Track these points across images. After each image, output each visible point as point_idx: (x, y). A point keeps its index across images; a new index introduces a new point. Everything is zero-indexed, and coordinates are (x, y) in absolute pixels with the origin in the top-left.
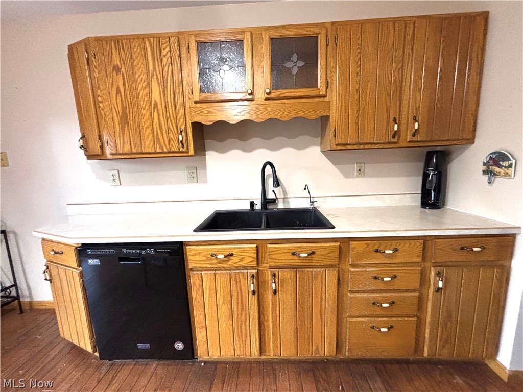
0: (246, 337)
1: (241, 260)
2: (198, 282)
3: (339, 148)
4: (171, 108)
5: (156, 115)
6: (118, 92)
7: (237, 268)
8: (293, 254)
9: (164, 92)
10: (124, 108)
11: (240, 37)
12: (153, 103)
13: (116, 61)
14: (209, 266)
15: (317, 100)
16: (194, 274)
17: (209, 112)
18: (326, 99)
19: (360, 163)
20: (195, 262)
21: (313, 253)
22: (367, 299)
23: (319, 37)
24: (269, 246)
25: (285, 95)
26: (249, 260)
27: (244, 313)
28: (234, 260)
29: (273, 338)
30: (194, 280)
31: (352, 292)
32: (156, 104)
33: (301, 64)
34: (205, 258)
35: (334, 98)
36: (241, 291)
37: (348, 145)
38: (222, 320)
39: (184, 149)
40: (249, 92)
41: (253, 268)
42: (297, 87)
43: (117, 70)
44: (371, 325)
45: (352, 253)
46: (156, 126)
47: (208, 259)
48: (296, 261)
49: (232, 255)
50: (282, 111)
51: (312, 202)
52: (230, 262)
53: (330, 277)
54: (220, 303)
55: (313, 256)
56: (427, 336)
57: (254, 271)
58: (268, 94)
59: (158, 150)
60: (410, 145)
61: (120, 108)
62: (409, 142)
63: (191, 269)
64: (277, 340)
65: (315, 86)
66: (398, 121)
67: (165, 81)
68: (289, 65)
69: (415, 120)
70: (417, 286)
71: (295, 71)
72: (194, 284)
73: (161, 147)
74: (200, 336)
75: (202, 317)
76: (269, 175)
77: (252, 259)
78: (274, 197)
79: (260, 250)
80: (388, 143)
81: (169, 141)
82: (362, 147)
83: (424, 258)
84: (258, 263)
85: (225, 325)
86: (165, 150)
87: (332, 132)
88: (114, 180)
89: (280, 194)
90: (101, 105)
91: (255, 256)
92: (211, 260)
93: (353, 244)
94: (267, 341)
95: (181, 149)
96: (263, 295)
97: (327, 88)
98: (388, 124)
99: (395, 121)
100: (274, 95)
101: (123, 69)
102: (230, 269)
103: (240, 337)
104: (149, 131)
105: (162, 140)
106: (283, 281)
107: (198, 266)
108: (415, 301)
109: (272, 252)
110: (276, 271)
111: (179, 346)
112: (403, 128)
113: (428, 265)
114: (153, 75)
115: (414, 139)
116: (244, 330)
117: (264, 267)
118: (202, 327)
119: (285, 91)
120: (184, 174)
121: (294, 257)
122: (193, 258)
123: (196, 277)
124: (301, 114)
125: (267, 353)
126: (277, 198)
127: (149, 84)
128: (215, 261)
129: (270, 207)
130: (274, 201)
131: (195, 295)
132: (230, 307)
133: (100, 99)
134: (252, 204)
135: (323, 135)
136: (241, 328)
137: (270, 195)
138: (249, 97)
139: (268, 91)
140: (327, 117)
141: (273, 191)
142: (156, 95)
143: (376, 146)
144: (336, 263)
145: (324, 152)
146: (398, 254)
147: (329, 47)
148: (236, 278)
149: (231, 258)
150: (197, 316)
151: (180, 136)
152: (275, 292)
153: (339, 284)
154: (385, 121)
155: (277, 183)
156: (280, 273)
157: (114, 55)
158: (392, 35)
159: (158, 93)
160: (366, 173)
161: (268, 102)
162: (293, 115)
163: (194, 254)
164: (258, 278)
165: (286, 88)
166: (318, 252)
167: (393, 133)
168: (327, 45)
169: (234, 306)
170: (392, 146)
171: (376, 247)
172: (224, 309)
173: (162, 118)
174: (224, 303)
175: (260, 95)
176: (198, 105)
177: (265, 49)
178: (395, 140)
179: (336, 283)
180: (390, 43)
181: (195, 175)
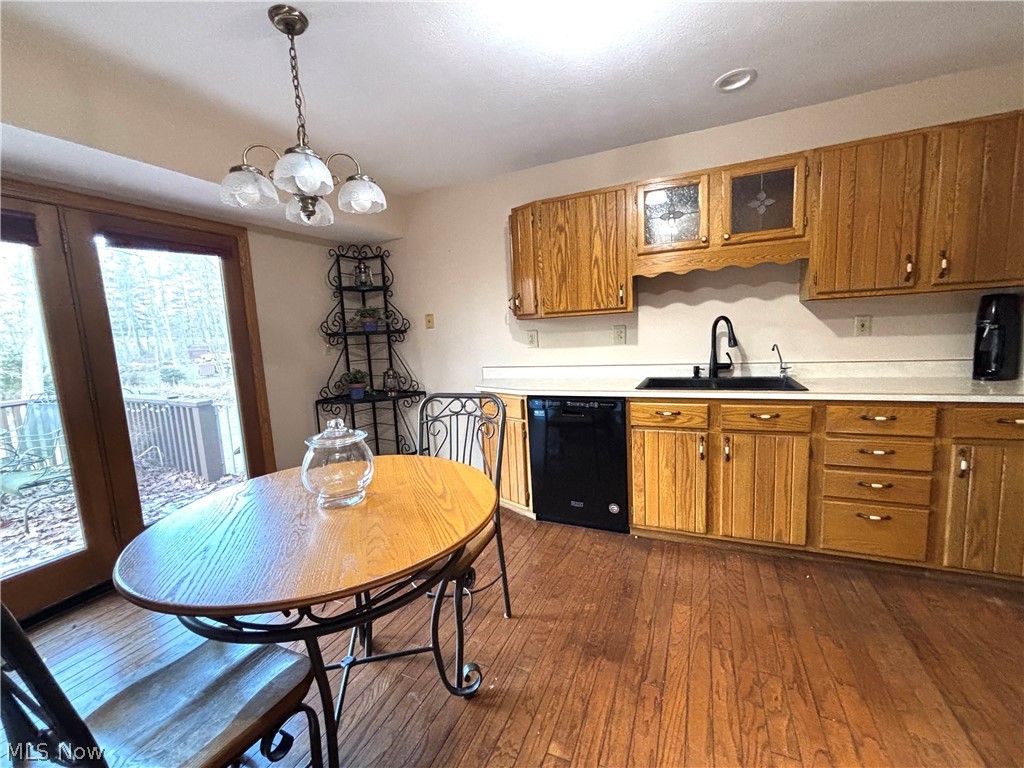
0: (690, 507)
1: (689, 420)
2: (639, 441)
3: (821, 297)
4: (612, 263)
5: (596, 270)
6: (560, 250)
7: (684, 429)
8: (753, 416)
9: (606, 247)
10: (563, 267)
11: (695, 181)
12: (594, 258)
13: (561, 220)
14: (653, 424)
15: (791, 241)
16: (635, 432)
17: (654, 264)
18: (806, 239)
19: (863, 316)
20: (638, 419)
21: (778, 416)
22: (851, 478)
23: (796, 168)
24: (724, 406)
25: (749, 239)
26: (698, 421)
27: (689, 480)
28: (681, 420)
29: (723, 513)
30: (635, 438)
31: (829, 466)
32: (597, 260)
33: (770, 202)
34: (648, 415)
35: (815, 238)
36: (687, 455)
37: (837, 292)
38: (664, 485)
39: (624, 305)
40: (704, 239)
41: (702, 430)
42: (764, 228)
43: (561, 229)
44: (857, 512)
45: (829, 419)
46: (595, 282)
47: (652, 416)
48: (756, 425)
49: (679, 413)
50: (743, 256)
51: (784, 370)
52: (677, 422)
53: (799, 447)
54: (663, 465)
55: (777, 419)
56: (947, 535)
57: (704, 434)
58: (726, 240)
59: (595, 307)
60: (935, 289)
61: (560, 267)
62: (936, 285)
63: (633, 426)
64: (727, 516)
65: (789, 224)
66: (913, 260)
67: (608, 235)
68: (754, 204)
69: (943, 255)
70: (929, 466)
71: (762, 210)
72: (636, 442)
73: (599, 304)
74: (637, 501)
75: (641, 478)
76: (722, 334)
77: (702, 420)
78: (729, 362)
79: (712, 410)
80: (899, 288)
81: (607, 298)
82: (856, 294)
83: (939, 431)
84: (709, 425)
85: (666, 491)
86: (602, 307)
87: (811, 278)
88: (532, 342)
89: (736, 359)
90: (541, 265)
91: (706, 416)
92: (655, 417)
93: (831, 408)
94: (715, 518)
95: (620, 306)
96: (712, 462)
97: (805, 226)
98: (898, 263)
99: (909, 259)
100: (734, 239)
101: (567, 228)
102: (675, 428)
103: (683, 507)
104: (587, 288)
105: (599, 297)
106: (738, 446)
107: (640, 423)
108: (927, 488)
109: (727, 412)
110: (730, 435)
111: (614, 508)
112: (924, 268)
113: (946, 441)
114: (595, 232)
115: (941, 280)
116: (688, 500)
117: (716, 430)
118: (641, 491)
119: (748, 234)
120: (611, 334)
121: (754, 420)
122: (637, 415)
123: (638, 435)
124: (768, 259)
125: (714, 532)
126: (731, 363)
127: (591, 240)
128: (660, 419)
129: (722, 375)
130: (727, 367)
131: (635, 454)
132: (673, 471)
133: (540, 258)
134: (697, 370)
135: (801, 280)
136: (685, 498)
137: (723, 359)
138: (703, 245)
139: (726, 236)
140: (806, 260)
141: (727, 354)
142: (598, 251)
143: (880, 293)
144: (807, 429)
145: (804, 302)
146: (897, 424)
147: (809, 179)
148: (682, 440)
149: (679, 417)
150: (636, 478)
151: (621, 292)
152: (728, 458)
153: (811, 455)
154: (893, 259)
155: (733, 342)
156: (736, 438)
157: (559, 216)
158: (903, 152)
159: (599, 249)
160: (873, 330)
161: (725, 248)
162: (759, 260)
163: (637, 411)
164: (708, 441)
165: (750, 231)
166: (784, 416)
167: (906, 275)
168: (807, 177)
169: (679, 472)
170: (907, 291)
171: (863, 414)
172: (666, 473)
173: (601, 274)
174: (667, 465)
175: (717, 240)
176: (642, 257)
177: (724, 191)
178: (911, 283)
179: (807, 454)
180: (901, 163)
181: (623, 335)
